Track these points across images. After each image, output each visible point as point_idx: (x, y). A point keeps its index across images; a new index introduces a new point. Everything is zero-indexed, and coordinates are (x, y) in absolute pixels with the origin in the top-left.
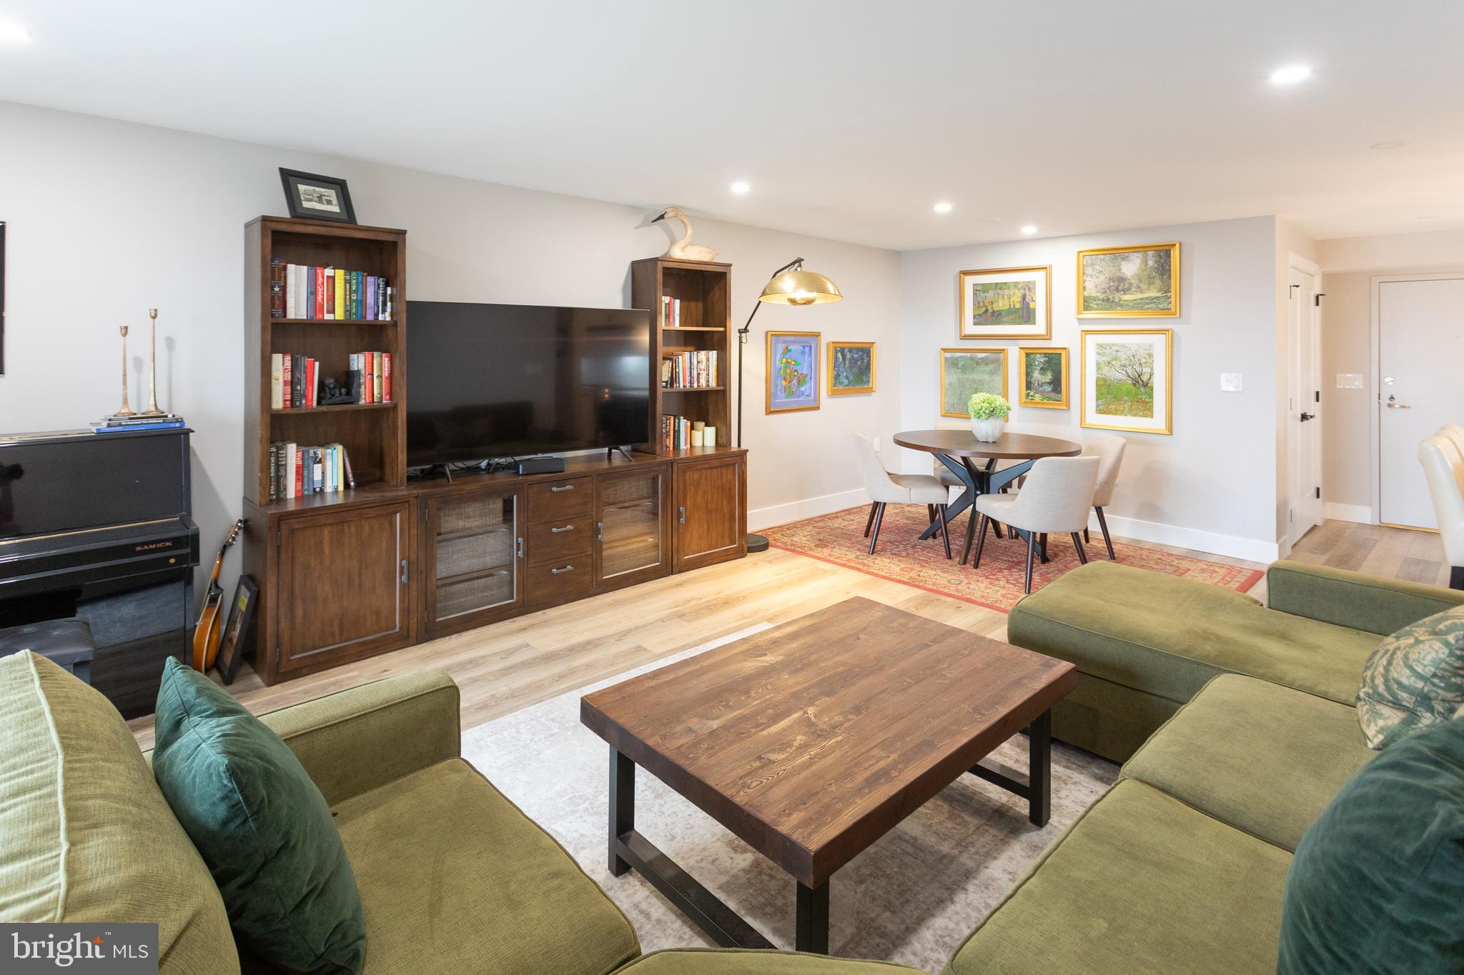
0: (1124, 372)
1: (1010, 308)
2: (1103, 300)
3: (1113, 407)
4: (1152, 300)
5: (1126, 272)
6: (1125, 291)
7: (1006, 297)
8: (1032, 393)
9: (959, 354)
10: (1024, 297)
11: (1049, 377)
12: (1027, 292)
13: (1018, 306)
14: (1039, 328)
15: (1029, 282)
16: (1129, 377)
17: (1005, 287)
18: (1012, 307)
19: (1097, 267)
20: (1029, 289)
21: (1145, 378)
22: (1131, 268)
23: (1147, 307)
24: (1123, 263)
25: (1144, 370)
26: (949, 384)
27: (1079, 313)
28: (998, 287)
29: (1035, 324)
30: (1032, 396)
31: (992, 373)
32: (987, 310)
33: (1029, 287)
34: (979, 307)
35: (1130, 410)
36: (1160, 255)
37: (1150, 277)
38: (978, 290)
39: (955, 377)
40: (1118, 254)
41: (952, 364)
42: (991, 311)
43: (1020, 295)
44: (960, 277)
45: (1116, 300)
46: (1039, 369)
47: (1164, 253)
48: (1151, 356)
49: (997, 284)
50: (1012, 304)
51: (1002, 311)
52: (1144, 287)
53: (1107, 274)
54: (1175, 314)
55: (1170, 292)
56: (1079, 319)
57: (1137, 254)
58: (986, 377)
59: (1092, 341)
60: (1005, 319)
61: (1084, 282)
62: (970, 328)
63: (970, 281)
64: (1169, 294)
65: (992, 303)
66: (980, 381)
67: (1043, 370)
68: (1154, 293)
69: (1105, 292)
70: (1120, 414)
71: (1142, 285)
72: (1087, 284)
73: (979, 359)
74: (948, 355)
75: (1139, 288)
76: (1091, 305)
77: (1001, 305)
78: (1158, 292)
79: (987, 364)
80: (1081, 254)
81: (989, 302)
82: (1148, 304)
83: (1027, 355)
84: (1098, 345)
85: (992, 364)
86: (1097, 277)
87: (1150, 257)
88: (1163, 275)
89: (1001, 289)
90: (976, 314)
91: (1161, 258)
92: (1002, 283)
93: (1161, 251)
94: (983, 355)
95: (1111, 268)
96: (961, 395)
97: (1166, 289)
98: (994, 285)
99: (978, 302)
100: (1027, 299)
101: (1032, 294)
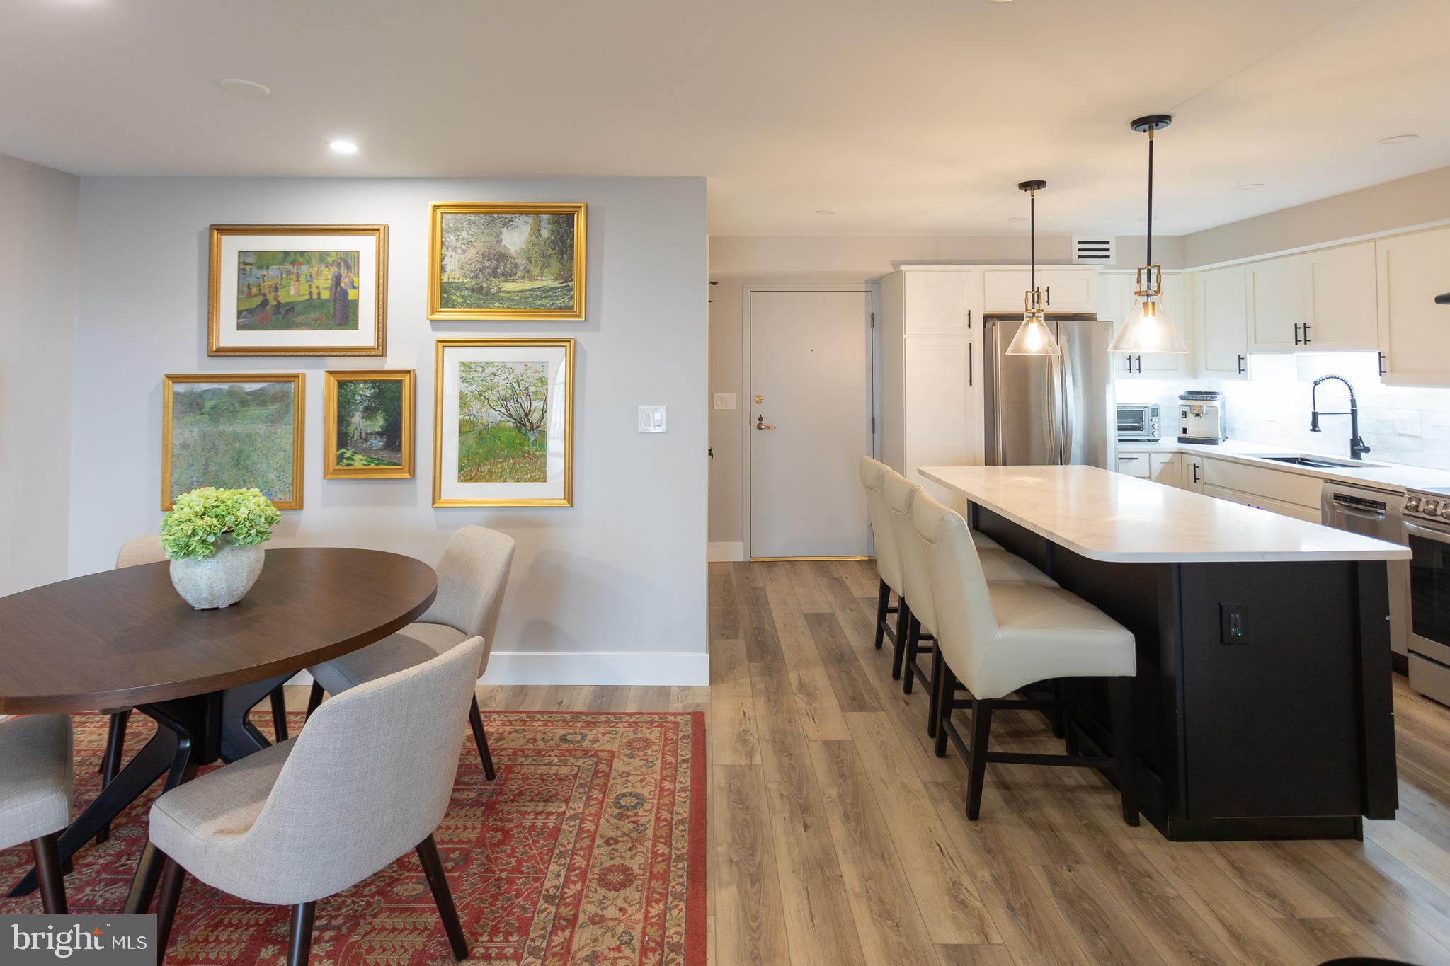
0: (503, 410)
1: (311, 298)
2: (473, 290)
3: (486, 468)
4: (545, 293)
5: (507, 246)
6: (508, 276)
7: (303, 278)
8: (348, 454)
9: (204, 386)
11: (379, 423)
12: (344, 271)
13: (326, 295)
14: (363, 336)
15: (347, 253)
16: (511, 416)
17: (302, 260)
18: (315, 296)
19: (464, 234)
20: (348, 267)
21: (535, 417)
22: (516, 239)
23: (539, 302)
24: (504, 230)
25: (534, 404)
26: (183, 447)
27: (433, 311)
28: (290, 259)
29: (357, 329)
30: (348, 459)
31: (273, 420)
32: (265, 303)
33: (348, 261)
34: (250, 295)
35: (511, 472)
36: (558, 222)
37: (545, 257)
38: (248, 262)
39: (196, 430)
40: (498, 215)
41: (191, 405)
42: (273, 303)
43: (330, 276)
44: (211, 236)
45: (494, 291)
46: (362, 408)
47: (564, 221)
48: (543, 382)
49: (287, 253)
50: (315, 291)
51: (297, 303)
52: (536, 271)
53: (480, 247)
54: (579, 316)
55: (572, 280)
56: (432, 321)
57: (524, 218)
58: (261, 428)
59: (454, 358)
60: (300, 319)
61: (442, 259)
62: (230, 334)
63: (231, 247)
64: (570, 284)
65: (276, 289)
66: (248, 435)
67: (369, 412)
68: (548, 282)
69: (476, 277)
70: (497, 481)
71: (531, 268)
72: (447, 260)
73: (248, 394)
74: (181, 388)
75: (528, 272)
76: (454, 297)
77: (293, 292)
78: (556, 279)
79: (262, 403)
80: (439, 211)
81: (270, 287)
82: (542, 298)
83: (341, 385)
84: (463, 364)
85: (273, 403)
86: (464, 251)
87: (544, 224)
88: (562, 253)
89: (293, 263)
90: (242, 308)
91: (560, 225)
92: (296, 252)
93: (559, 215)
94: (256, 386)
95: (485, 238)
96: (207, 465)
97: (567, 276)
98: (281, 255)
99: (249, 287)
100: (343, 285)
101: (352, 275)
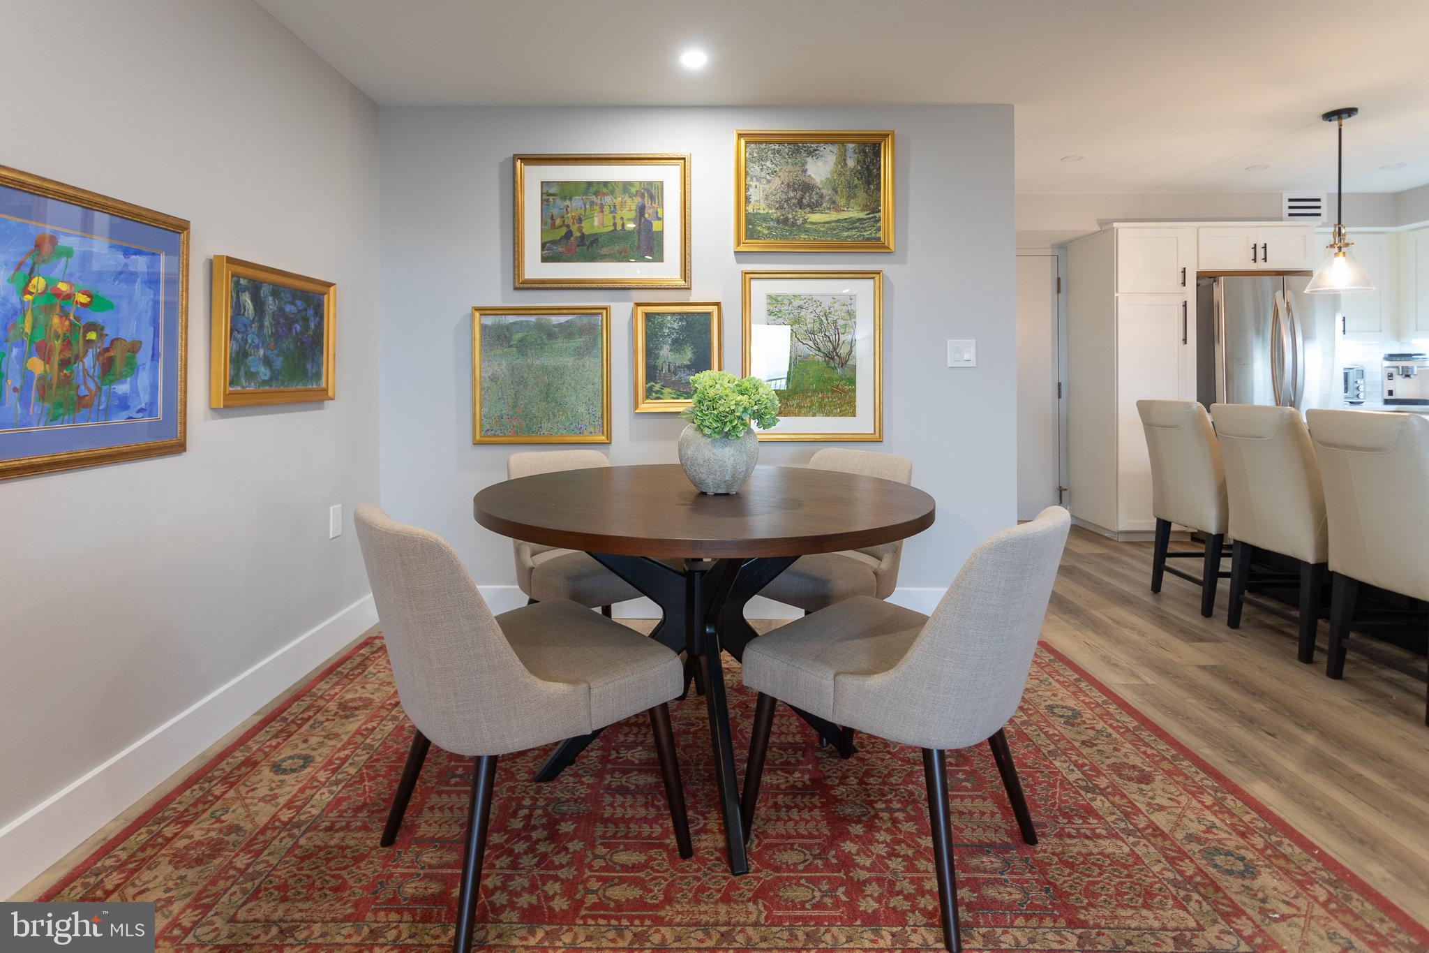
0: (811, 343)
1: (615, 229)
2: (778, 221)
3: (795, 402)
4: (852, 224)
5: (813, 176)
6: (814, 207)
7: (606, 209)
8: (657, 387)
9: (512, 319)
10: (641, 210)
11: (685, 357)
12: (648, 203)
13: (631, 226)
14: (667, 269)
15: (650, 183)
16: (819, 350)
17: (605, 190)
18: (619, 228)
19: (768, 164)
20: (652, 197)
21: (843, 351)
22: (820, 169)
23: (846, 233)
24: (809, 159)
25: (842, 338)
26: (492, 380)
27: (738, 243)
28: (593, 189)
29: (662, 261)
30: (657, 392)
31: (580, 353)
32: (569, 234)
33: (652, 192)
34: (553, 226)
35: (820, 406)
36: (864, 151)
37: (851, 187)
38: (551, 193)
39: (504, 363)
40: (801, 144)
41: (499, 338)
42: (577, 234)
43: (634, 207)
44: (514, 166)
45: (799, 222)
46: (670, 341)
47: (870, 148)
48: (851, 314)
49: (590, 184)
50: (619, 222)
52: (842, 202)
53: (784, 176)
54: (887, 247)
55: (879, 211)
56: (738, 253)
57: (830, 147)
58: (570, 361)
59: (761, 290)
60: (605, 251)
61: (747, 189)
62: (535, 268)
63: (534, 177)
64: (877, 215)
65: (580, 221)
66: (557, 369)
67: (677, 344)
68: (855, 213)
69: (781, 208)
70: (806, 415)
71: (837, 198)
72: (752, 191)
73: (555, 326)
74: (489, 321)
75: (834, 202)
76: (759, 228)
77: (597, 223)
78: (862, 210)
79: (569, 336)
80: (743, 140)
81: (573, 218)
82: (848, 230)
83: (648, 317)
84: (770, 297)
85: (579, 336)
86: (769, 182)
87: (850, 153)
88: (869, 183)
89: (597, 194)
90: (546, 240)
91: (866, 155)
92: (599, 183)
93: (865, 144)
94: (563, 319)
95: (790, 167)
96: (516, 398)
97: (874, 207)
98: (584, 186)
99: (552, 218)
100: (647, 216)
101: (656, 206)
